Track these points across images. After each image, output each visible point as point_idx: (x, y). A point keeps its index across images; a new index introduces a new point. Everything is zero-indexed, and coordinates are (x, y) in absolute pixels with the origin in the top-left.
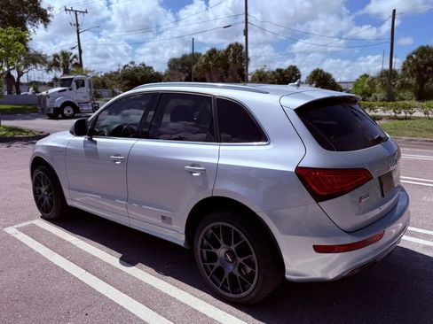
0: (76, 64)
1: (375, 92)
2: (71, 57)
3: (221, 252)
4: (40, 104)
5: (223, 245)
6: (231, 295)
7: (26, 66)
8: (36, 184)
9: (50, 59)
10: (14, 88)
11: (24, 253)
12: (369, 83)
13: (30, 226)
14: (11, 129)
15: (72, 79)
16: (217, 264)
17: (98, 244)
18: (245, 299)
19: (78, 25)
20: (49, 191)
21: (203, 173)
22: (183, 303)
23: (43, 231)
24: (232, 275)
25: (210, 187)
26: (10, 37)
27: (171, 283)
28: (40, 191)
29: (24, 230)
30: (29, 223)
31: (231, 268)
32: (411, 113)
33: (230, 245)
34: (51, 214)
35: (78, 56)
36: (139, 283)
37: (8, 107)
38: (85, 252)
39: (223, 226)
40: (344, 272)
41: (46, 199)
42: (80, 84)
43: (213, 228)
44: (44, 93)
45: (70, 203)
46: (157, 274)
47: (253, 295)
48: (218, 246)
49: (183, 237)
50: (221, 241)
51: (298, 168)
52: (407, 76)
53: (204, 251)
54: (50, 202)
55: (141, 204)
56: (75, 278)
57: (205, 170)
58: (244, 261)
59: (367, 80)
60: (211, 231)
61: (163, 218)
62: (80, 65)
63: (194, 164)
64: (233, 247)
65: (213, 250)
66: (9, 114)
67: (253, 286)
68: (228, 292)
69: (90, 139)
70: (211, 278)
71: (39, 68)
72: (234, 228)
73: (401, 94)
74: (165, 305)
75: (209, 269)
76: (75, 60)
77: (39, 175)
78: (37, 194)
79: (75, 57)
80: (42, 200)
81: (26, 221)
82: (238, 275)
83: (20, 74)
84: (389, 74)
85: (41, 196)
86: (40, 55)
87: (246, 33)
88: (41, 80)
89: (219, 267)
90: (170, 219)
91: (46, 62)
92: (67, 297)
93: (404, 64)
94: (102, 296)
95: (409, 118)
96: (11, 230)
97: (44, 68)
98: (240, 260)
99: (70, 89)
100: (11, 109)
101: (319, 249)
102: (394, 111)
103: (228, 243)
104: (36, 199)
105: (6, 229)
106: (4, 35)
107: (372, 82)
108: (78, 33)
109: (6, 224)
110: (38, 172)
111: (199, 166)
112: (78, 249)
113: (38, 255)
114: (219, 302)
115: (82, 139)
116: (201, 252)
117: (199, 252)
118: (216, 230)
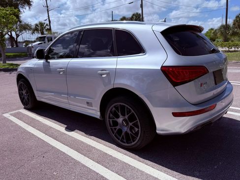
0: (47, 29)
1: (217, 38)
2: (45, 25)
3: (120, 120)
4: (28, 52)
5: (121, 116)
6: (126, 144)
7: (21, 31)
8: (20, 89)
9: (33, 27)
10: (15, 44)
11: (12, 126)
12: (213, 33)
13: (17, 113)
14: (12, 65)
15: (45, 37)
16: (118, 127)
17: (54, 121)
18: (134, 147)
19: (47, 7)
20: (27, 93)
21: (108, 74)
22: (99, 150)
23: (24, 115)
24: (126, 133)
25: (112, 82)
26: (7, 12)
27: (93, 140)
28: (22, 93)
29: (14, 115)
30: (17, 111)
31: (125, 129)
32: (238, 48)
33: (125, 116)
34: (29, 106)
35: (49, 25)
36: (75, 140)
37: (12, 54)
38: (46, 125)
39: (120, 105)
40: (191, 129)
41: (26, 98)
42: (50, 39)
43: (115, 107)
44: (30, 45)
45: (38, 99)
46: (86, 135)
47: (138, 144)
48: (118, 117)
49: (99, 113)
50: (120, 114)
51: (162, 67)
52: (236, 28)
53: (111, 120)
54: (28, 99)
55: (75, 95)
56: (39, 138)
57: (109, 73)
58: (133, 124)
59: (212, 32)
60: (114, 109)
61: (88, 103)
62: (50, 30)
63: (103, 70)
64: (126, 117)
65: (116, 119)
66: (12, 58)
67: (138, 138)
68: (124, 143)
69: (47, 61)
70: (115, 135)
71: (27, 32)
72: (126, 106)
73: (233, 39)
74: (89, 151)
75: (114, 130)
76: (47, 26)
77: (21, 84)
78: (21, 95)
79: (47, 25)
80: (24, 98)
81: (16, 110)
82: (130, 132)
83: (18, 36)
84: (226, 27)
85: (22, 96)
86: (28, 25)
87: (142, 6)
88: (30, 40)
89: (119, 129)
90: (91, 103)
91: (31, 29)
92: (34, 148)
93: (234, 21)
94: (53, 147)
95: (237, 51)
96: (6, 115)
97: (30, 32)
98: (131, 124)
99: (45, 43)
100: (14, 55)
101: (175, 115)
102: (228, 47)
103: (124, 115)
104: (20, 98)
105: (4, 115)
106: (4, 11)
107: (215, 32)
108: (48, 11)
109: (4, 112)
110: (21, 82)
111: (106, 71)
112: (42, 123)
113: (20, 127)
114: (120, 149)
115: (42, 61)
116: (109, 121)
117: (108, 121)
118: (116, 107)
